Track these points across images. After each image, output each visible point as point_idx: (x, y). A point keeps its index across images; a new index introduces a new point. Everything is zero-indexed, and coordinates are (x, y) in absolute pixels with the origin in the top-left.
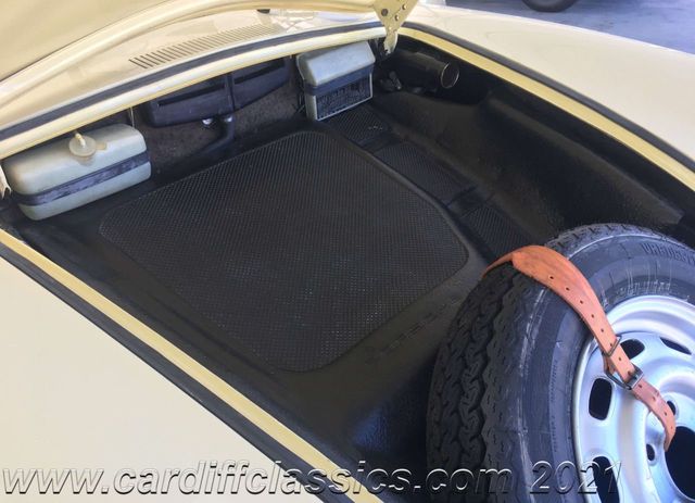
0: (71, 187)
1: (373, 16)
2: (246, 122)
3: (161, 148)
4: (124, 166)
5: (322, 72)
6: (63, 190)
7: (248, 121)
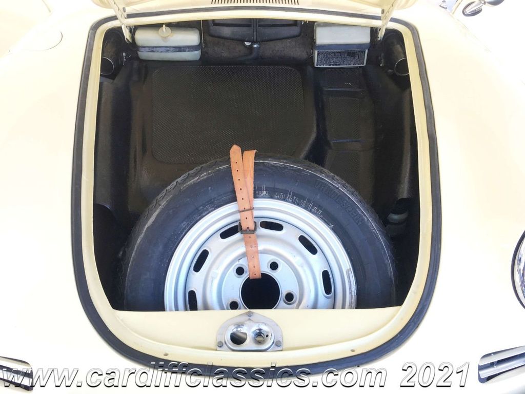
0: (155, 49)
1: (377, 12)
2: (271, 52)
3: (216, 48)
4: (182, 49)
5: (323, 37)
6: (151, 49)
7: (272, 51)
